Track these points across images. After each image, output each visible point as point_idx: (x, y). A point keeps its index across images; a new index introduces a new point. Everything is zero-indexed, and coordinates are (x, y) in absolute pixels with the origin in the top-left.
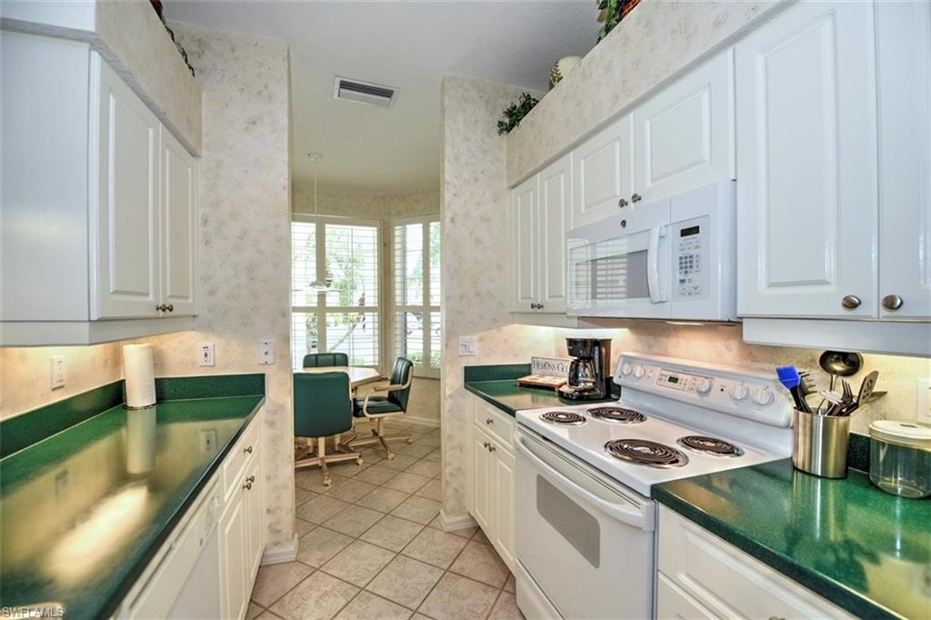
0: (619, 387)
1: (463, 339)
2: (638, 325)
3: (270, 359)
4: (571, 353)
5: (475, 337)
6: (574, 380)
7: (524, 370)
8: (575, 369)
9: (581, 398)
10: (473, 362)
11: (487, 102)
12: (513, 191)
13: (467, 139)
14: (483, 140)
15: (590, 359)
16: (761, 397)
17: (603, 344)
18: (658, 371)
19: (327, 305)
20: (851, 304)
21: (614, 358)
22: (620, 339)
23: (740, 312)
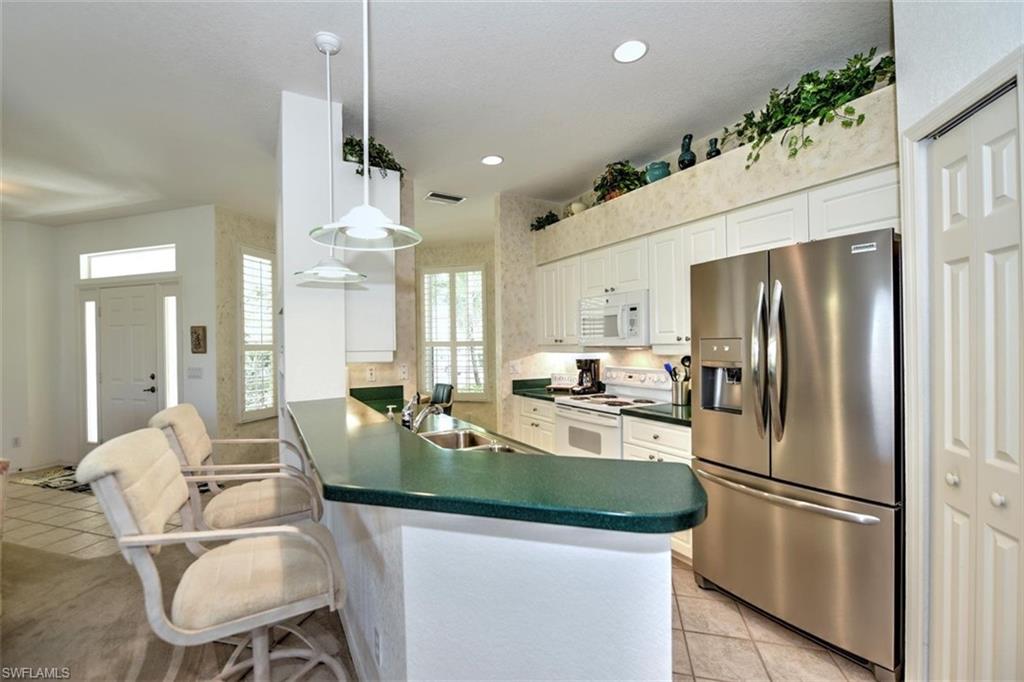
0: (604, 385)
1: (512, 362)
2: (613, 349)
3: (406, 376)
4: (579, 368)
5: (519, 361)
6: (581, 383)
7: (547, 382)
8: (581, 377)
9: (585, 392)
10: (518, 378)
11: (524, 211)
12: (540, 268)
13: (513, 235)
14: (522, 235)
15: (589, 370)
16: (663, 379)
17: (596, 362)
18: (624, 373)
19: (458, 340)
20: (679, 339)
21: (601, 371)
22: (605, 359)
23: (652, 342)
